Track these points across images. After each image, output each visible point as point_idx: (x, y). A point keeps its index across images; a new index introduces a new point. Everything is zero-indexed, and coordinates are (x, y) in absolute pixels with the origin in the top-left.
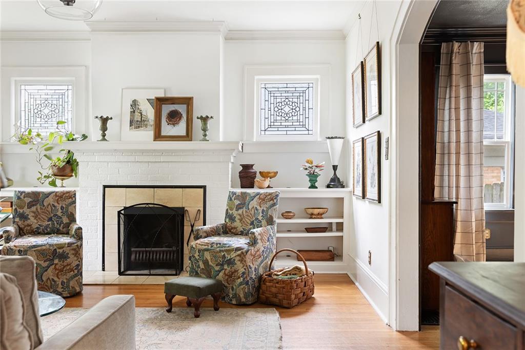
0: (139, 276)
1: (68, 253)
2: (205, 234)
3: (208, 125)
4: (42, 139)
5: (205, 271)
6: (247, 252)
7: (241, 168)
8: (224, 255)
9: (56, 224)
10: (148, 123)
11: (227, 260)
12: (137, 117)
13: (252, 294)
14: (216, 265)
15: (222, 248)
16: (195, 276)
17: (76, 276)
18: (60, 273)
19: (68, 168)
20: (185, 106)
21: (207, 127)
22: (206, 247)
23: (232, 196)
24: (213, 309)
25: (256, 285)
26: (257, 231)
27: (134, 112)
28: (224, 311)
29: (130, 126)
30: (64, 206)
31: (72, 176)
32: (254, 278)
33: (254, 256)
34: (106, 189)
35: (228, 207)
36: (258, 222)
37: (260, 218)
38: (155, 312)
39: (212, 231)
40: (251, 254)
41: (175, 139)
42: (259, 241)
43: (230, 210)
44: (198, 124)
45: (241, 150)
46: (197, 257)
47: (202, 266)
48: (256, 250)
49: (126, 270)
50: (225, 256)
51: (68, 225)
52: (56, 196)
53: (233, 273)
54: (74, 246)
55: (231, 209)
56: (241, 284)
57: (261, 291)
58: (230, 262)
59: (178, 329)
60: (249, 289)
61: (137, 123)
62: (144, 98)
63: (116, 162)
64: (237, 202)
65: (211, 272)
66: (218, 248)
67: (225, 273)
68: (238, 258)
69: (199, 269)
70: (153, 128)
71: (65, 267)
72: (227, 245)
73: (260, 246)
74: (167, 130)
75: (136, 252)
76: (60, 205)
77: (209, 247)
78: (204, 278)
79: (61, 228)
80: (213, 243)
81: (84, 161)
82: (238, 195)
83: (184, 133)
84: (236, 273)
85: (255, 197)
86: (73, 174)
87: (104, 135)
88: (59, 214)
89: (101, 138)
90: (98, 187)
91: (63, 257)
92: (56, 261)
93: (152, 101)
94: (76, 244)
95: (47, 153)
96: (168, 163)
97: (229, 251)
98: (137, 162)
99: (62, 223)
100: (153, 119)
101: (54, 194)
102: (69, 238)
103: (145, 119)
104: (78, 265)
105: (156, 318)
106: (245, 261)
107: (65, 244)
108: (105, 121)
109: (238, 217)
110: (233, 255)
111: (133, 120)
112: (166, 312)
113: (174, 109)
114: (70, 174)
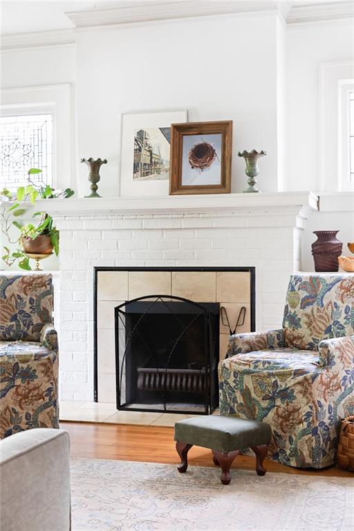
0: (148, 413)
1: (35, 371)
2: (246, 347)
3: (257, 166)
4: (10, 198)
5: (245, 409)
6: (314, 378)
7: (315, 238)
8: (276, 381)
9: (22, 326)
10: (161, 167)
11: (281, 391)
12: (145, 157)
13: (324, 451)
14: (263, 399)
15: (273, 370)
16: (229, 416)
17: (46, 406)
18: (24, 401)
19: (45, 242)
20: (219, 137)
21: (255, 170)
22: (247, 367)
23: (294, 283)
24: (255, 472)
25: (332, 436)
26: (333, 343)
27: (140, 150)
28: (274, 477)
29: (134, 173)
30: (34, 298)
31: (51, 253)
32: (327, 424)
33: (328, 386)
34: (99, 272)
35: (288, 303)
36: (338, 328)
37: (342, 321)
38: (160, 471)
39: (259, 342)
40: (322, 382)
41: (204, 191)
42: (336, 360)
43: (292, 307)
44: (240, 164)
45: (316, 208)
46: (233, 385)
47: (240, 400)
48: (331, 376)
49: (130, 401)
50: (277, 384)
51: (39, 328)
52: (23, 282)
53: (290, 413)
54: (44, 360)
55: (294, 306)
56: (304, 433)
57: (340, 447)
58: (286, 395)
59: (190, 501)
60: (318, 442)
61: (144, 167)
62: (155, 126)
63: (112, 230)
64: (303, 294)
65: (255, 410)
66: (265, 369)
67: (277, 413)
68: (299, 388)
69: (236, 405)
70: (168, 175)
71: (30, 391)
72: (281, 366)
73: (338, 368)
74: (192, 176)
75: (145, 374)
76: (29, 297)
77: (252, 368)
78: (245, 419)
79: (29, 332)
80: (257, 361)
81: (66, 230)
82: (305, 283)
83: (217, 181)
84: (296, 414)
85: (333, 284)
86: (54, 251)
87: (95, 189)
88: (27, 309)
89: (91, 192)
90: (86, 270)
91: (28, 375)
92: (18, 382)
93: (167, 131)
94: (47, 357)
95: (17, 219)
96: (193, 231)
97: (283, 375)
98: (145, 229)
99: (31, 323)
100: (169, 160)
101: (20, 279)
102: (38, 347)
103: (156, 161)
104: (50, 390)
105: (159, 480)
106: (311, 393)
107: (31, 356)
108: (96, 165)
109: (305, 319)
110: (290, 382)
111: (138, 164)
112: (178, 471)
113: (201, 142)
114: (48, 251)
